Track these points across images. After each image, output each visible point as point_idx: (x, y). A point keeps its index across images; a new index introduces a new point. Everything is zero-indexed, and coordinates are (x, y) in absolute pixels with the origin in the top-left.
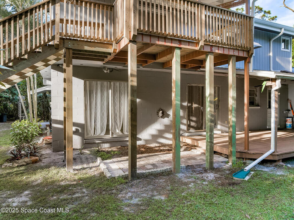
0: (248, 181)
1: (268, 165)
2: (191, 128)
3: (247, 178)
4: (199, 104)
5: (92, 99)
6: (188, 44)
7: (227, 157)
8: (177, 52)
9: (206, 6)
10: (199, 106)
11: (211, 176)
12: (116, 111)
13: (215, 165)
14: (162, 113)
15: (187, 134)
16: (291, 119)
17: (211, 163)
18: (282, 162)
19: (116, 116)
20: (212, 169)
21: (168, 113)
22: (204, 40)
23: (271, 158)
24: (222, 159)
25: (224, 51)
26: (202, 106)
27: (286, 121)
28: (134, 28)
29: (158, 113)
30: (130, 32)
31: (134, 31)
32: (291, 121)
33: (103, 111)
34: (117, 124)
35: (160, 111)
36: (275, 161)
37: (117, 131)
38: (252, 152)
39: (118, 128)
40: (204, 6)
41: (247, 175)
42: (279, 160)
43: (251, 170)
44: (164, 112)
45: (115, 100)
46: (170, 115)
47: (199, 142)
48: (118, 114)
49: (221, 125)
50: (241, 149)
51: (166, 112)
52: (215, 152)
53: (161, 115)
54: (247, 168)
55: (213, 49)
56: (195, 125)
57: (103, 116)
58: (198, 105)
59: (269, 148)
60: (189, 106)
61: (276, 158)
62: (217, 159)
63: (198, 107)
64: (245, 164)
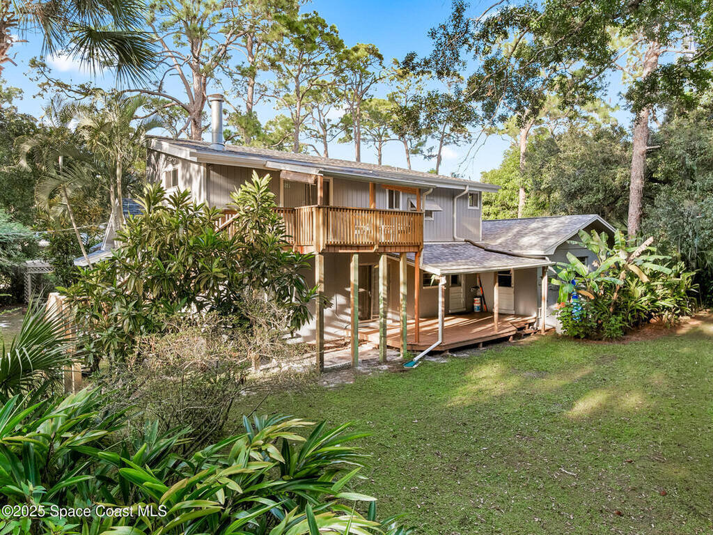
0: (416, 368)
1: (437, 356)
3: (415, 366)
4: (366, 289)
6: (365, 248)
7: (399, 350)
8: (355, 256)
11: (385, 367)
13: (388, 359)
16: (479, 299)
17: (385, 356)
18: (450, 352)
20: (385, 361)
22: (379, 244)
23: (439, 349)
24: (394, 352)
26: (370, 290)
27: (474, 302)
32: (479, 302)
36: (442, 352)
38: (422, 344)
41: (415, 364)
42: (446, 350)
43: (418, 361)
47: (369, 336)
49: (392, 313)
50: (412, 341)
52: (388, 347)
54: (416, 359)
55: (386, 249)
59: (438, 340)
61: (443, 349)
62: (389, 352)
64: (415, 356)
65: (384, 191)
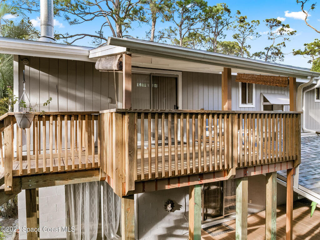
2: (208, 218)
5: (77, 198)
6: (212, 175)
8: (196, 191)
9: (239, 114)
10: (219, 187)
12: (111, 209)
14: (171, 206)
15: (203, 227)
19: (111, 215)
21: (179, 204)
22: (236, 167)
25: (262, 171)
28: (130, 180)
29: (166, 206)
30: (123, 184)
31: (130, 184)
33: (93, 211)
34: (112, 225)
35: (168, 204)
37: (112, 236)
39: (113, 231)
40: (237, 114)
44: (174, 204)
45: (110, 194)
46: (182, 206)
48: (113, 214)
51: (177, 202)
53: (170, 209)
55: (248, 172)
56: (213, 211)
57: (93, 217)
58: (217, 186)
60: (206, 189)
63: (217, 188)
65: (237, 86)
